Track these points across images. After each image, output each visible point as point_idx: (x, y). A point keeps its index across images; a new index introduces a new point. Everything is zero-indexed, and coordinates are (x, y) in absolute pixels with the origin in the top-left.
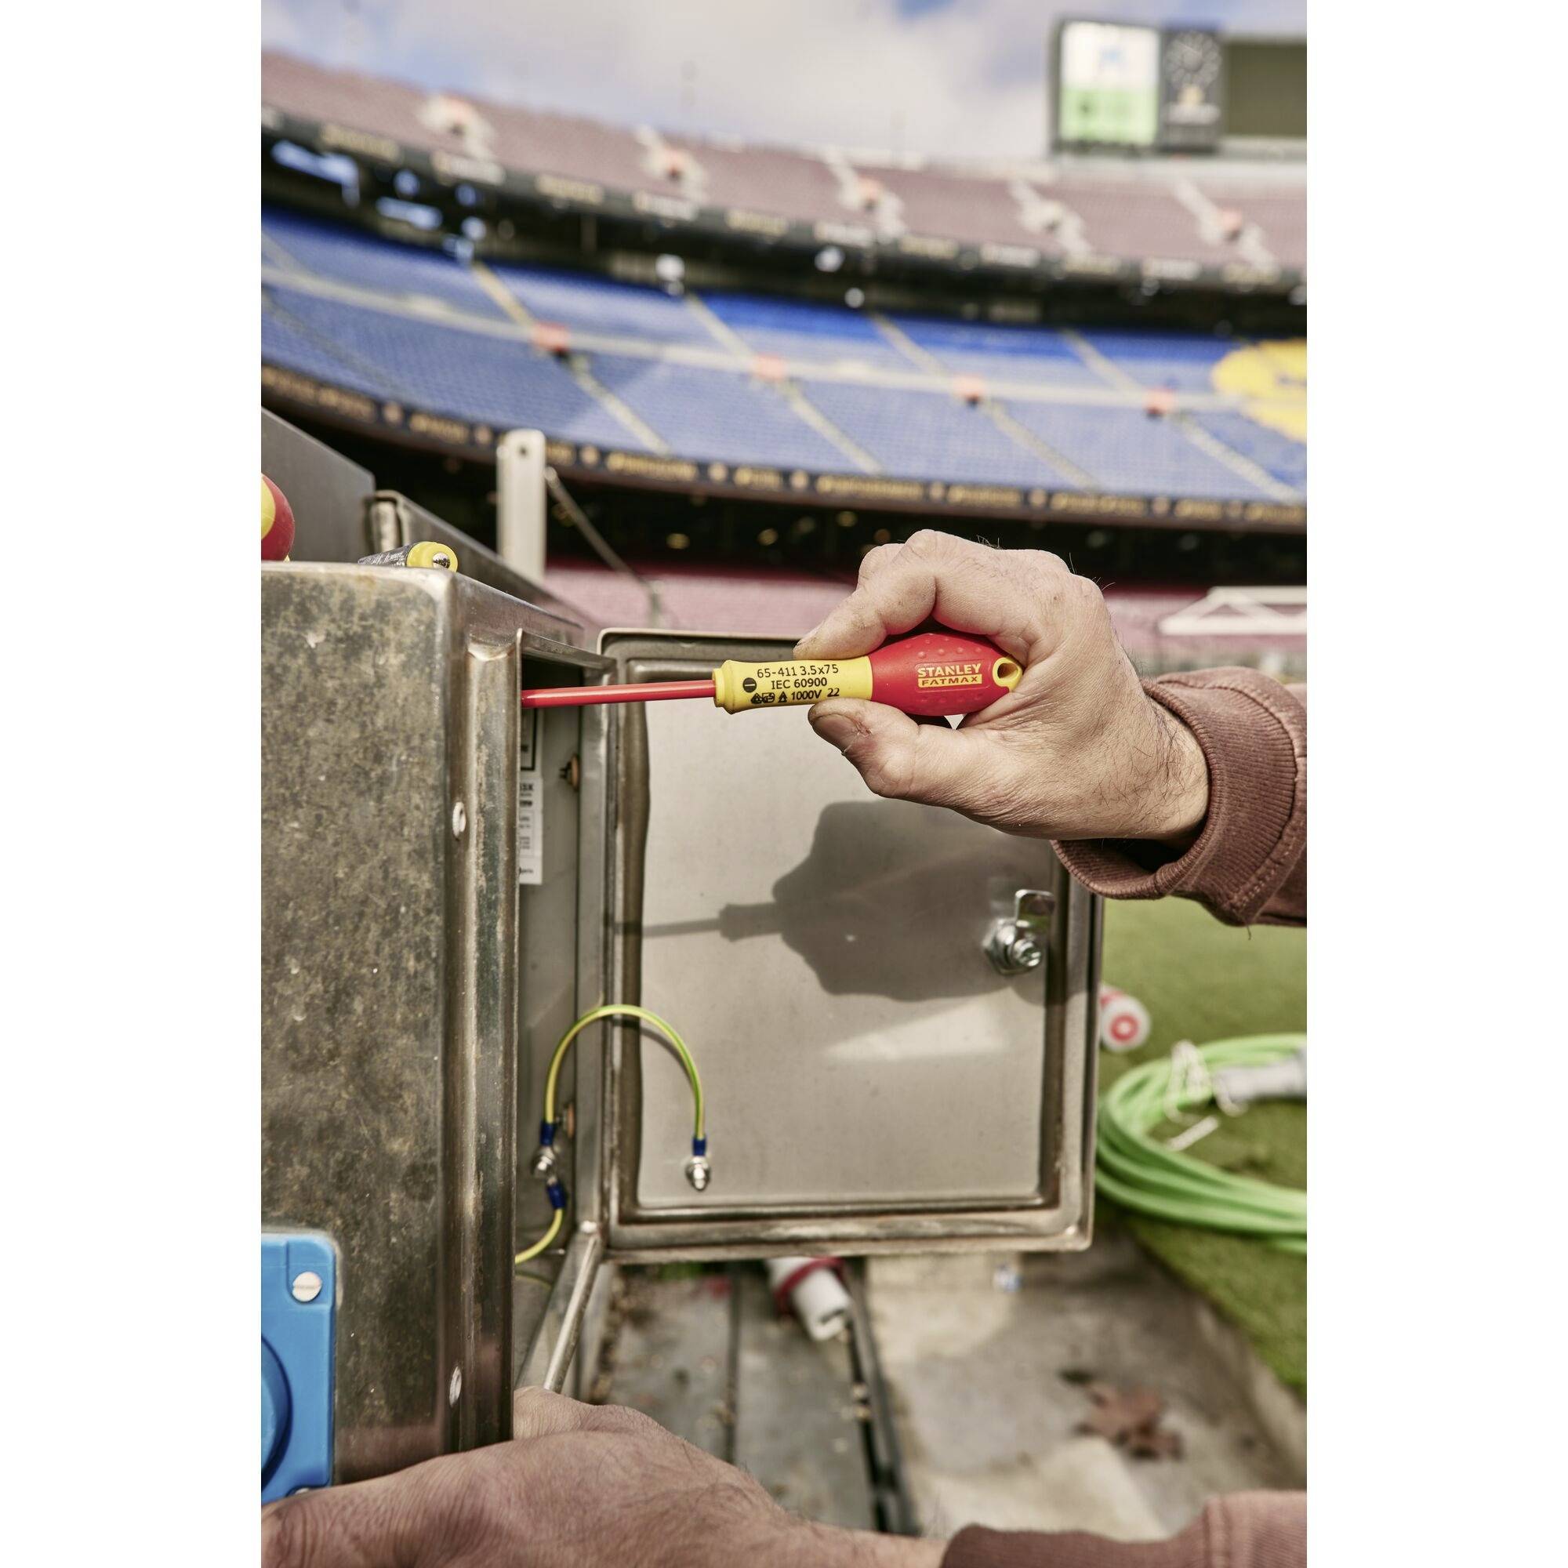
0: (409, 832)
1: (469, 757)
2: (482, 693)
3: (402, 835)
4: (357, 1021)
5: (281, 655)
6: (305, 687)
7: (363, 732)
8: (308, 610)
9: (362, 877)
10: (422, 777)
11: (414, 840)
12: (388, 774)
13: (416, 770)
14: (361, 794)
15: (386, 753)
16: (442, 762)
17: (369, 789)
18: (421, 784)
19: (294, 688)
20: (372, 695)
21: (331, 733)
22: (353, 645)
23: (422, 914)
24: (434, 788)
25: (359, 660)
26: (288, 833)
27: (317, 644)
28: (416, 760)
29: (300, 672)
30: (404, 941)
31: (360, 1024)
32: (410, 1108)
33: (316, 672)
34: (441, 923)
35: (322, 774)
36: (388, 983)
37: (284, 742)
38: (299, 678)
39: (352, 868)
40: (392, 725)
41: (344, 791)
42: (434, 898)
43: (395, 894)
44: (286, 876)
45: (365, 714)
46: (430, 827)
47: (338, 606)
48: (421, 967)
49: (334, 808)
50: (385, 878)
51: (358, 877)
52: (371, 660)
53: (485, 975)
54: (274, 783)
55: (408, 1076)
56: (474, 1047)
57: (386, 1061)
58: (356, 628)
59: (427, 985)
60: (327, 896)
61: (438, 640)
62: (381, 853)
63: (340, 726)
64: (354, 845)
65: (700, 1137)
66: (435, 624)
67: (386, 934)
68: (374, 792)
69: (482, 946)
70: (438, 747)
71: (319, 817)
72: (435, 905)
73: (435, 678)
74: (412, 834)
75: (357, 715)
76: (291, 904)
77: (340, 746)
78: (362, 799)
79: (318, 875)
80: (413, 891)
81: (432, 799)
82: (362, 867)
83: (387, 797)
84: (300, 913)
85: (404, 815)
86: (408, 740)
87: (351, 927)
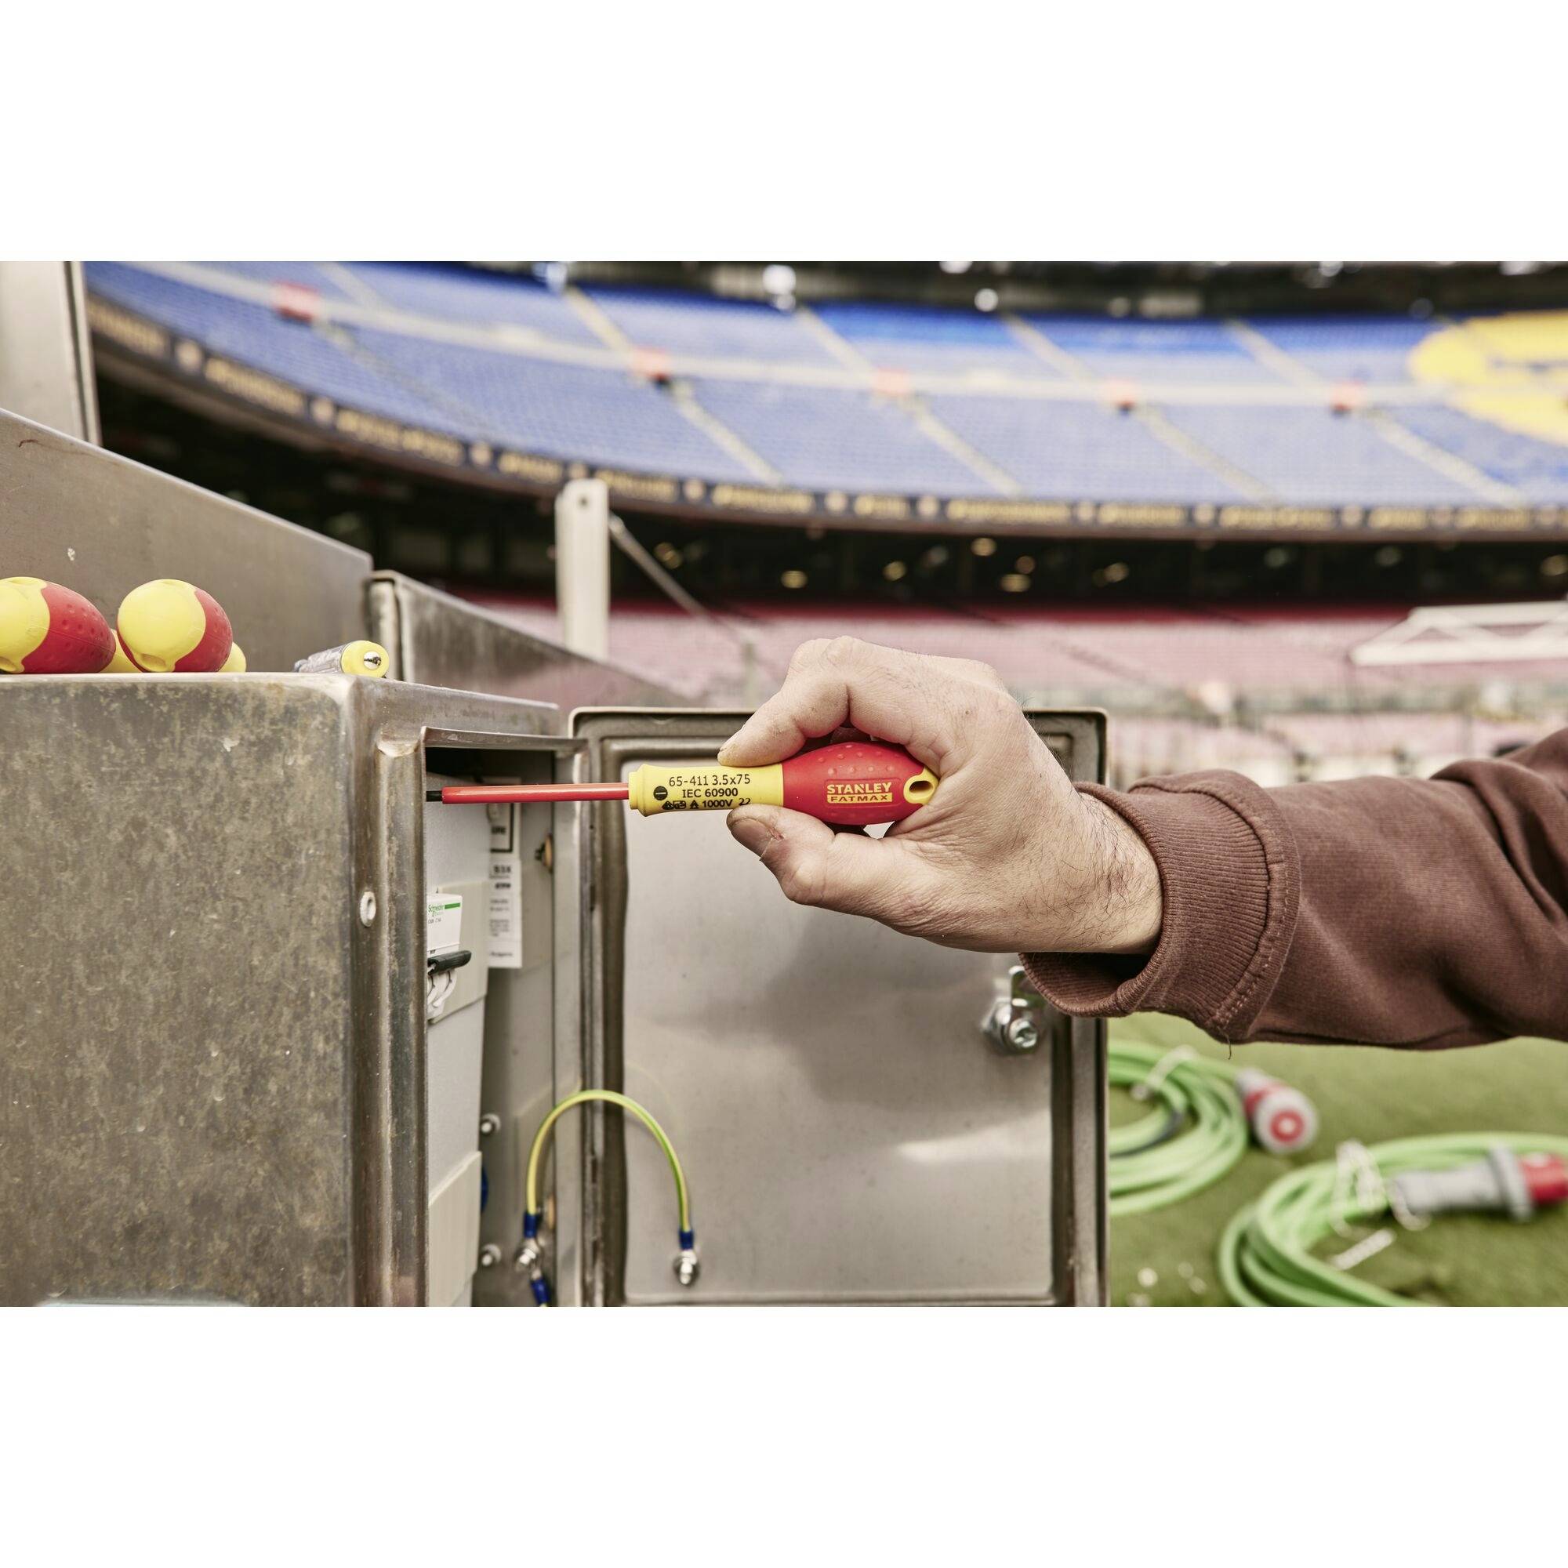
0: (317, 921)
1: (380, 849)
2: (391, 788)
3: (311, 924)
4: (271, 1102)
5: (200, 759)
6: (222, 788)
7: (274, 829)
8: (224, 717)
9: (275, 964)
10: (327, 869)
11: (322, 928)
12: (298, 867)
13: (323, 863)
14: (274, 886)
15: (295, 847)
16: (347, 854)
17: (281, 882)
18: (328, 876)
19: (212, 789)
20: (282, 794)
21: (246, 830)
22: (264, 749)
23: (330, 998)
24: (339, 879)
25: (270, 761)
26: (207, 924)
27: (232, 748)
28: (323, 854)
29: (217, 774)
30: (313, 1024)
31: (274, 1104)
32: (321, 1185)
33: (232, 774)
34: (348, 1007)
35: (238, 869)
36: (300, 1064)
37: (203, 839)
38: (216, 780)
39: (266, 955)
40: (300, 821)
41: (258, 883)
43: (305, 979)
44: (206, 964)
45: (276, 811)
46: (337, 915)
47: (251, 712)
48: (329, 1049)
49: (249, 899)
50: (296, 965)
51: (272, 964)
52: (281, 761)
53: (399, 1056)
54: (195, 877)
55: (318, 1153)
56: (389, 1126)
57: (298, 1140)
58: (267, 732)
59: (335, 1066)
60: (243, 982)
61: (342, 740)
62: (292, 941)
63: (253, 824)
64: (268, 933)
65: (687, 1229)
66: (338, 727)
67: (297, 1017)
68: (284, 884)
69: (396, 1028)
70: (343, 840)
71: (234, 908)
74: (320, 922)
75: (269, 813)
76: (211, 991)
77: (254, 842)
78: (274, 891)
79: (235, 963)
80: (322, 976)
81: (337, 890)
82: (275, 954)
83: (297, 889)
84: (219, 999)
85: (312, 905)
86: (315, 835)
87: (265, 1012)
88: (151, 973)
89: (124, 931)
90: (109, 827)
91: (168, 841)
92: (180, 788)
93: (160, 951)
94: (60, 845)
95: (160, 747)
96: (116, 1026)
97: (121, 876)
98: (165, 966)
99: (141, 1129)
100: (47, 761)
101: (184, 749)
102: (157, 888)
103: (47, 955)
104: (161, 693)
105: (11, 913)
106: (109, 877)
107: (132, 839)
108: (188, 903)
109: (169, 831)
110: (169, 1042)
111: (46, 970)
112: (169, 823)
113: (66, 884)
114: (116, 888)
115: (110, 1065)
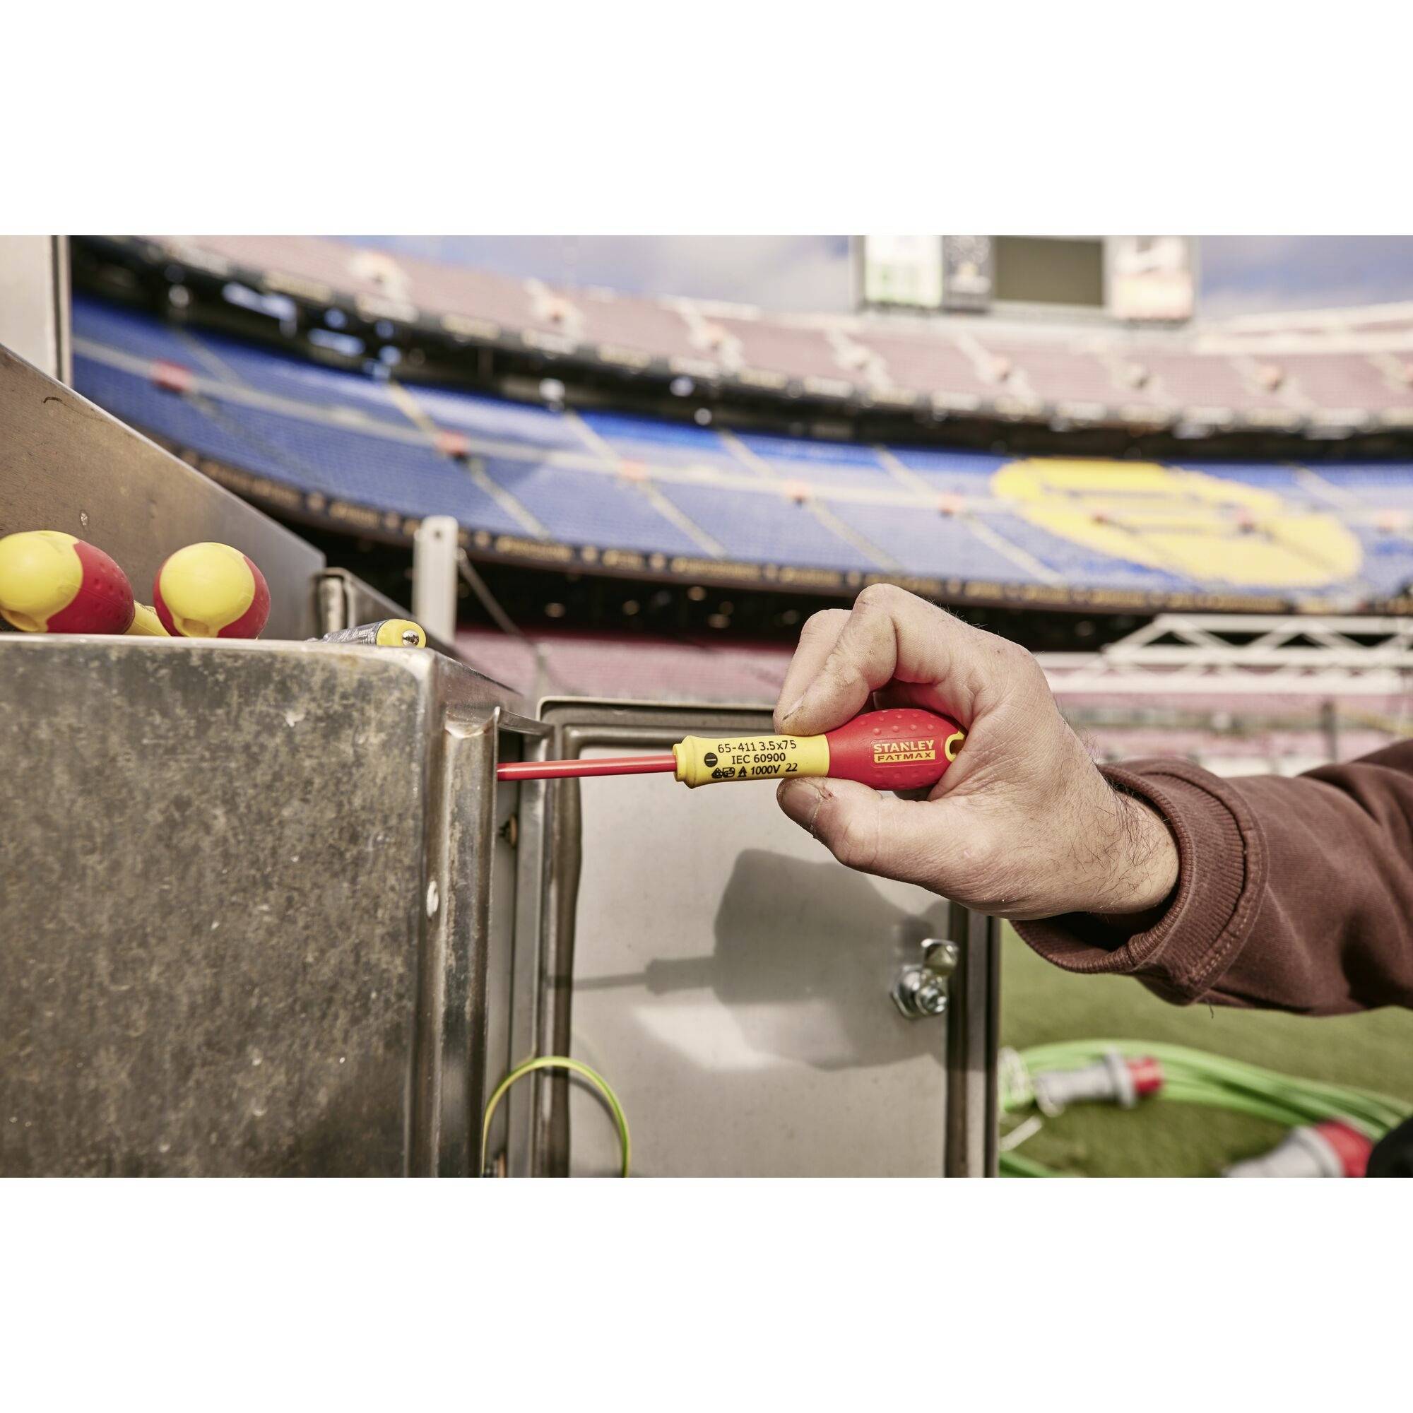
0: (384, 914)
1: (443, 836)
2: (456, 770)
3: (376, 918)
4: (321, 1115)
5: (258, 734)
6: (282, 766)
7: (339, 811)
8: (288, 688)
9: (333, 962)
10: (398, 857)
11: (387, 922)
12: (363, 854)
13: (392, 851)
14: (335, 875)
15: (362, 833)
16: (419, 842)
17: (344, 870)
18: (398, 865)
19: (270, 767)
20: (351, 774)
21: (308, 813)
22: (333, 725)
23: (393, 999)
24: (410, 868)
25: (338, 739)
26: (256, 916)
27: (296, 723)
28: (393, 840)
29: (277, 751)
30: (374, 1028)
31: (323, 1119)
33: (294, 750)
34: (412, 1007)
35: (295, 855)
36: (355, 1074)
37: (257, 822)
38: (276, 756)
39: (323, 952)
40: (369, 805)
41: (317, 873)
42: (407, 983)
43: (366, 978)
44: (252, 961)
45: (342, 793)
46: (405, 909)
47: (319, 685)
48: (390, 1056)
49: (306, 890)
50: (357, 962)
51: (328, 961)
52: (350, 739)
54: (245, 864)
58: (337, 707)
60: (294, 982)
61: (419, 719)
62: (353, 936)
63: (315, 806)
64: (326, 928)
66: (417, 704)
67: (355, 1020)
68: (348, 873)
70: (416, 827)
71: (290, 900)
72: (408, 990)
73: (416, 758)
74: (386, 916)
75: (334, 795)
76: (257, 991)
77: (315, 826)
78: (335, 880)
79: (286, 960)
80: (386, 975)
81: (407, 880)
82: (333, 951)
83: (362, 879)
84: (266, 1000)
85: (378, 897)
86: (385, 820)
87: (318, 1014)
88: (190, 971)
89: (158, 921)
90: (148, 806)
91: (215, 822)
92: (233, 765)
93: (200, 945)
94: (89, 825)
95: (213, 719)
96: (142, 1031)
97: (158, 861)
98: (204, 963)
99: (164, 1148)
100: (79, 730)
101: (241, 722)
102: (201, 875)
103: (64, 950)
104: (217, 660)
105: (23, 901)
106: (144, 862)
107: (174, 820)
108: (234, 892)
109: (219, 812)
110: (204, 1049)
111: (61, 966)
112: (218, 802)
113: (93, 868)
114: (152, 875)
115: (131, 1074)
